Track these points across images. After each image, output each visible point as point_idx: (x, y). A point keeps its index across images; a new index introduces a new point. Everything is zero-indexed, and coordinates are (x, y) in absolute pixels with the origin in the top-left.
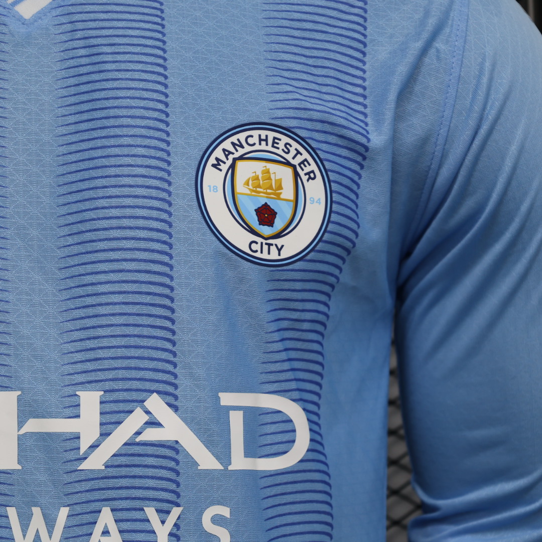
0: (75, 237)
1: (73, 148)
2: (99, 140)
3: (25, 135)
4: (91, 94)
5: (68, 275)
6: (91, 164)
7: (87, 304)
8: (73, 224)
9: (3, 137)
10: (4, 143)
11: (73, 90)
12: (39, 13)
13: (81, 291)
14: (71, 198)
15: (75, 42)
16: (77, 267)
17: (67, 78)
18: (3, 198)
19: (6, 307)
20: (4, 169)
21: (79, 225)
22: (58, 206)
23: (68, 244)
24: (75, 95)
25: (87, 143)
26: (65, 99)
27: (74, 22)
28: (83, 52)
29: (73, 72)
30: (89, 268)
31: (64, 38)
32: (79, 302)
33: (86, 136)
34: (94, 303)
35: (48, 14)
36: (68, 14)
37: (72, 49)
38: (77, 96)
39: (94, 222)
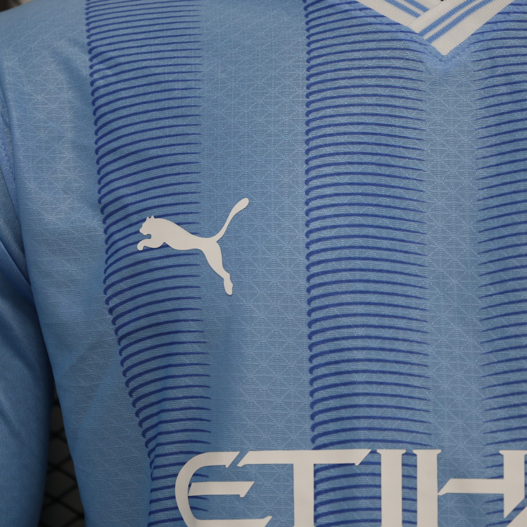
0: (497, 286)
1: (495, 191)
2: (522, 183)
3: (443, 178)
4: (512, 134)
5: (489, 327)
6: (514, 208)
7: (510, 357)
8: (495, 272)
9: (421, 181)
10: (421, 187)
11: (494, 130)
12: (457, 48)
13: (503, 344)
14: (492, 245)
15: (496, 78)
16: (500, 318)
17: (487, 117)
18: (421, 245)
19: (424, 360)
20: (422, 215)
21: (501, 273)
22: (479, 254)
23: (490, 293)
24: (496, 135)
25: (509, 186)
26: (486, 139)
27: (494, 58)
28: (504, 89)
29: (493, 111)
30: (513, 319)
31: (484, 74)
32: (501, 356)
33: (508, 178)
34: (518, 356)
35: (467, 50)
36: (487, 49)
37: (492, 87)
38: (498, 137)
39: (517, 270)
